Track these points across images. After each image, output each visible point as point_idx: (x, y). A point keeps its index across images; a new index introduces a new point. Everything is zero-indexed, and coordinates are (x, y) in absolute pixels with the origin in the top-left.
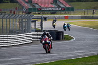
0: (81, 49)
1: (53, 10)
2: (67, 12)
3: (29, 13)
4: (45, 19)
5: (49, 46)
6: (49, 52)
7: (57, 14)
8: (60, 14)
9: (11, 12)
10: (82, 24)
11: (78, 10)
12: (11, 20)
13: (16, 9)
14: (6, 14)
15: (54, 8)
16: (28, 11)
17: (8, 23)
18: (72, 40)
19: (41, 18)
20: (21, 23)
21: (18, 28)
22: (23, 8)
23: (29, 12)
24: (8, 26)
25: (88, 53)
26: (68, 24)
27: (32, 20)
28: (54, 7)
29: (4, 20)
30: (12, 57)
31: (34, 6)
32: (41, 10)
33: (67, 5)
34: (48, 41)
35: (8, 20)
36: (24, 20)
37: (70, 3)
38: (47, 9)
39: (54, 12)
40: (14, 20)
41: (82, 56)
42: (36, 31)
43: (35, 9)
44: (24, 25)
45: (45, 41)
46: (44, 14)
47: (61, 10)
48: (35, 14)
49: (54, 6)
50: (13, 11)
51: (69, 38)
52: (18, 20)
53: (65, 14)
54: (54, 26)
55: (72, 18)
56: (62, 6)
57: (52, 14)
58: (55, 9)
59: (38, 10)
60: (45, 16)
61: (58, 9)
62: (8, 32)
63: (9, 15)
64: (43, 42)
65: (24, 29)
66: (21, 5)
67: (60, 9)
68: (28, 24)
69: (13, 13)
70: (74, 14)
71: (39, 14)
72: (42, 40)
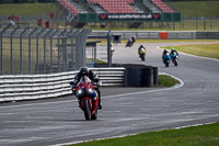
0: (196, 107)
1: (133, 19)
2: (165, 23)
3: (80, 25)
4: (117, 39)
5: (94, 102)
6: (94, 118)
7: (142, 28)
8: (151, 27)
9: (40, 24)
10: (199, 50)
11: (190, 18)
12: (41, 41)
13: (52, 16)
14: (29, 28)
15: (137, 14)
16: (78, 21)
17: (33, 47)
18: (177, 86)
19: (108, 38)
20: (62, 47)
21: (55, 59)
22: (67, 14)
23: (80, 23)
24: (34, 54)
25: (213, 116)
26: (173, 52)
27: (88, 41)
28: (136, 12)
29: (25, 41)
30: (42, 125)
31: (91, 9)
32: (107, 18)
33: (166, 9)
34: (90, 90)
35: (33, 41)
36: (69, 42)
37: (172, 3)
38: (121, 17)
39: (136, 24)
40: (48, 41)
41: (199, 122)
42: (96, 66)
43: (93, 17)
44: (69, 52)
45: (85, 90)
46: (113, 27)
47: (153, 18)
48: (94, 27)
49: (136, 9)
50: (44, 22)
51: (170, 82)
52: (55, 42)
53: (161, 27)
54: (142, 56)
55: (177, 37)
56: (155, 11)
57: (131, 27)
58: (138, 16)
59: (100, 19)
60: (115, 32)
61: (144, 16)
62: (33, 67)
63: (36, 29)
64: (80, 92)
65: (69, 60)
66: (62, 7)
67: (150, 16)
68: (77, 50)
69: (44, 25)
70: (180, 29)
71: (103, 27)
72: (77, 88)
